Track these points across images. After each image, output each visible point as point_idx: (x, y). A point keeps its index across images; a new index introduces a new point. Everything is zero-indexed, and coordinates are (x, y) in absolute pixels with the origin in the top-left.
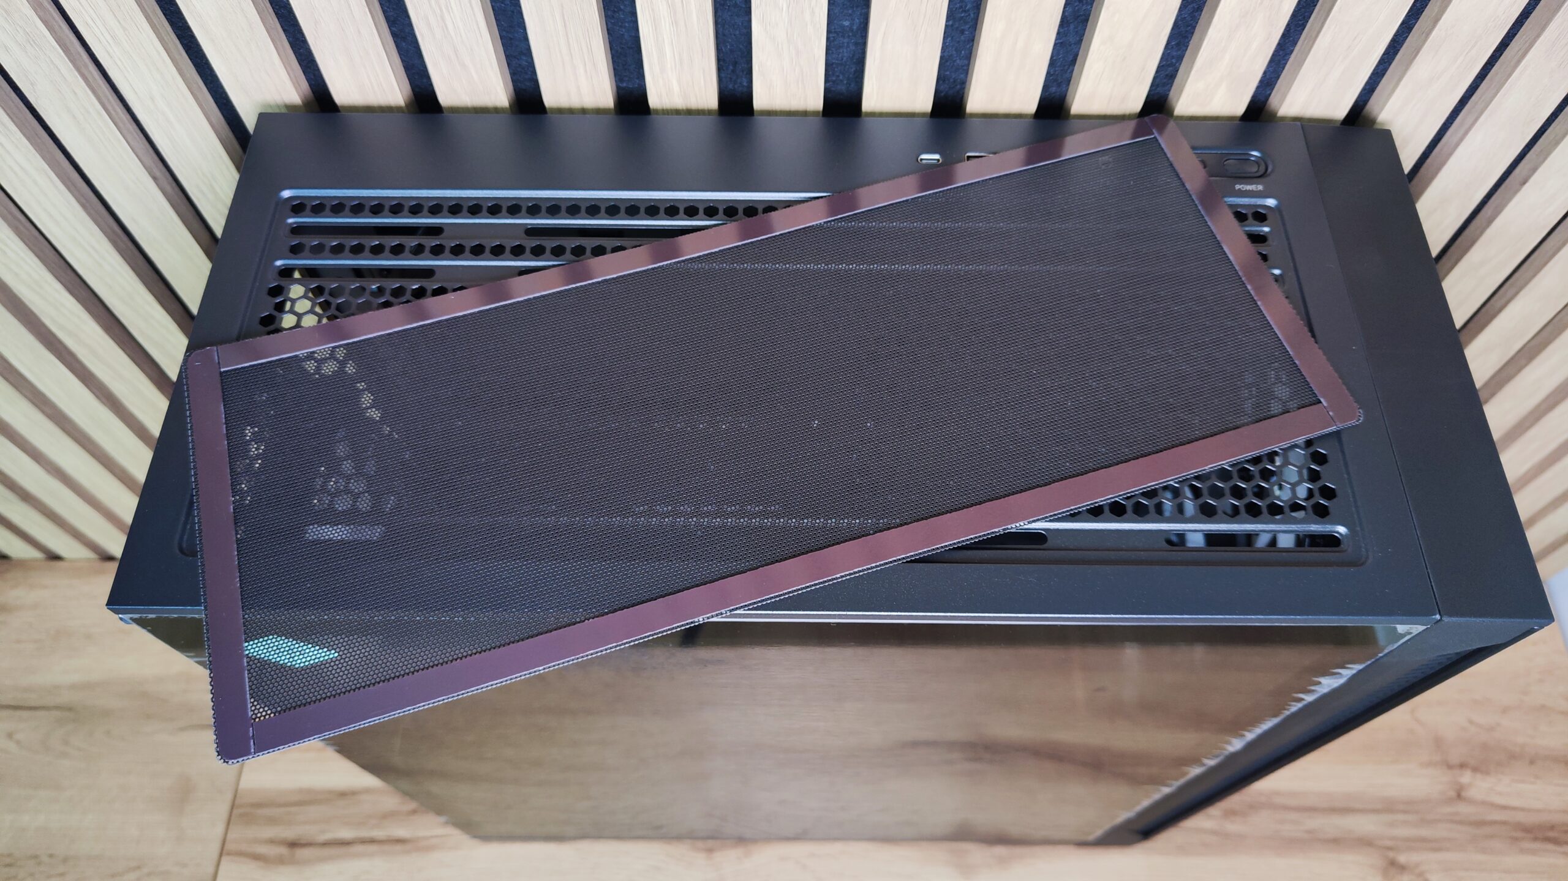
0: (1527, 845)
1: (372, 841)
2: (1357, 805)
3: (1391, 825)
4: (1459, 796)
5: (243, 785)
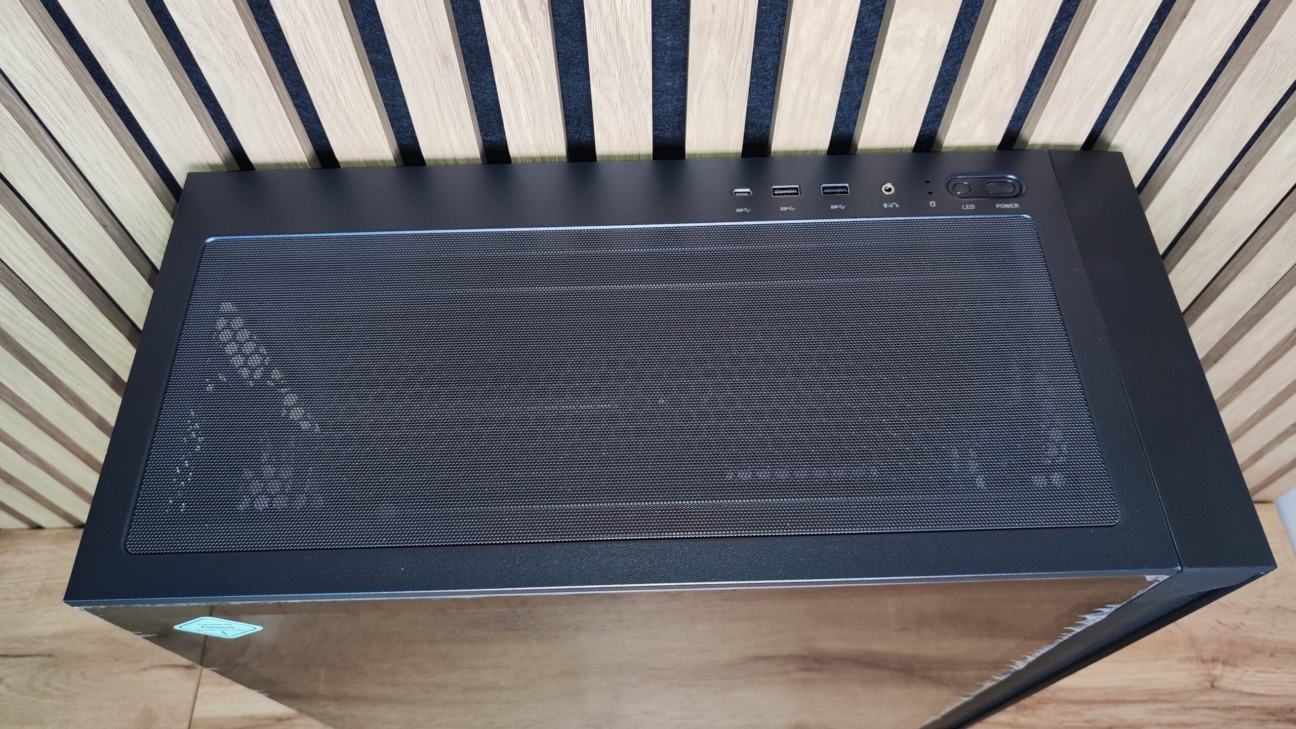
0: (1270, 726)
2: (1128, 698)
3: (1158, 712)
4: (1213, 686)
5: (196, 715)
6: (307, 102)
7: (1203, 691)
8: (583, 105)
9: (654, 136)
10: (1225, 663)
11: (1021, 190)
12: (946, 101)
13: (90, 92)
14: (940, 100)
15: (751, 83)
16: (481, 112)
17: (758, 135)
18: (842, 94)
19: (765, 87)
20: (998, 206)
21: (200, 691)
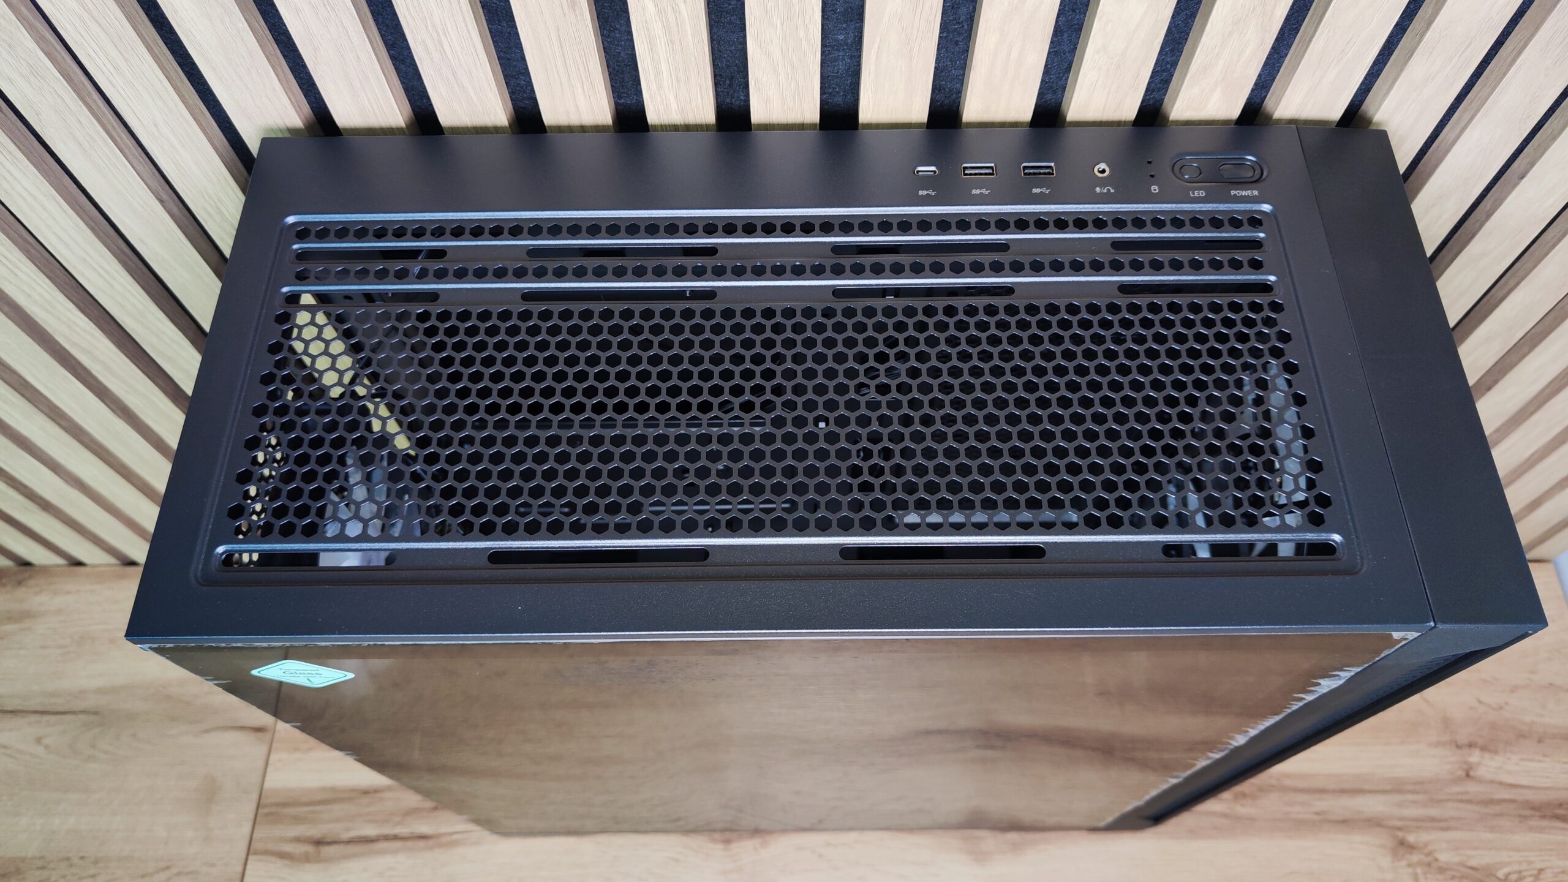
0: (1534, 823)
1: (396, 838)
2: (1366, 787)
3: (1400, 805)
4: (1468, 775)
5: (268, 784)
6: (405, 54)
7: (1457, 781)
8: (737, 62)
9: (822, 101)
10: (1484, 749)
11: (1262, 174)
12: (1175, 64)
13: (147, 39)
14: (1168, 63)
15: (940, 38)
16: (614, 69)
17: (947, 101)
18: (1049, 53)
19: (957, 43)
20: (1233, 193)
21: (273, 757)
